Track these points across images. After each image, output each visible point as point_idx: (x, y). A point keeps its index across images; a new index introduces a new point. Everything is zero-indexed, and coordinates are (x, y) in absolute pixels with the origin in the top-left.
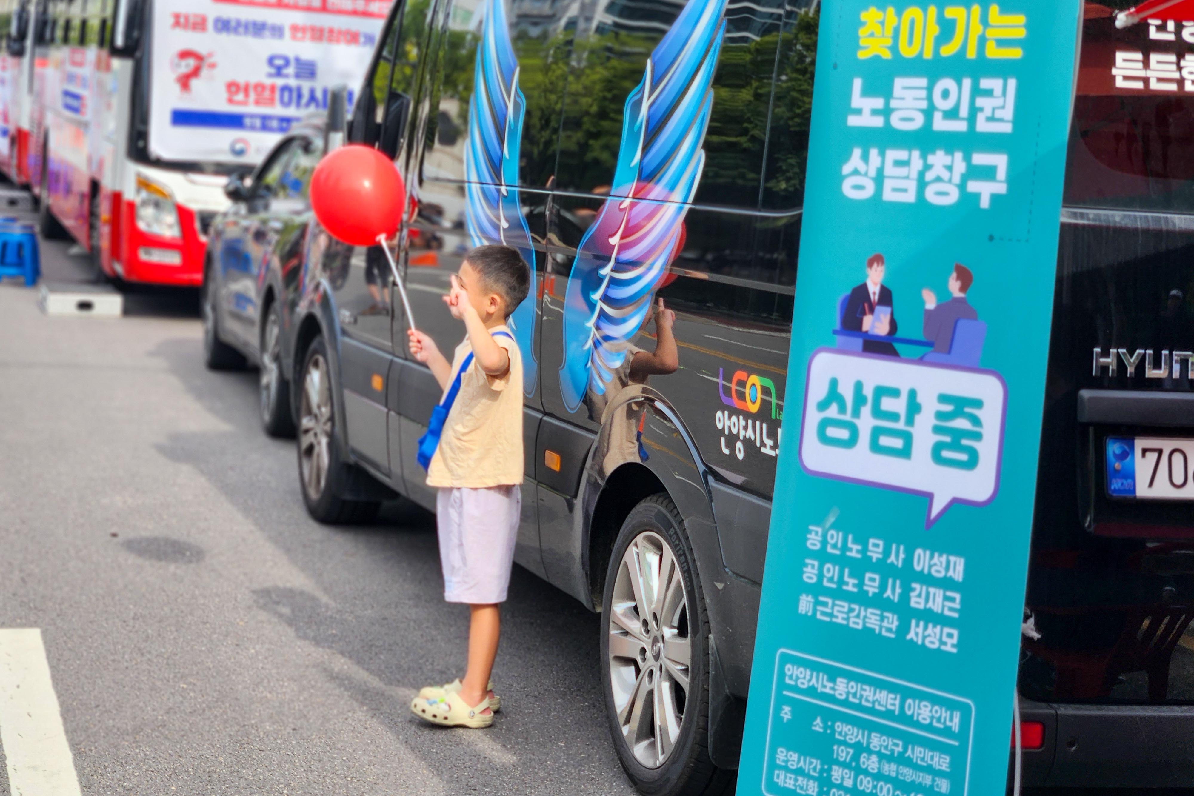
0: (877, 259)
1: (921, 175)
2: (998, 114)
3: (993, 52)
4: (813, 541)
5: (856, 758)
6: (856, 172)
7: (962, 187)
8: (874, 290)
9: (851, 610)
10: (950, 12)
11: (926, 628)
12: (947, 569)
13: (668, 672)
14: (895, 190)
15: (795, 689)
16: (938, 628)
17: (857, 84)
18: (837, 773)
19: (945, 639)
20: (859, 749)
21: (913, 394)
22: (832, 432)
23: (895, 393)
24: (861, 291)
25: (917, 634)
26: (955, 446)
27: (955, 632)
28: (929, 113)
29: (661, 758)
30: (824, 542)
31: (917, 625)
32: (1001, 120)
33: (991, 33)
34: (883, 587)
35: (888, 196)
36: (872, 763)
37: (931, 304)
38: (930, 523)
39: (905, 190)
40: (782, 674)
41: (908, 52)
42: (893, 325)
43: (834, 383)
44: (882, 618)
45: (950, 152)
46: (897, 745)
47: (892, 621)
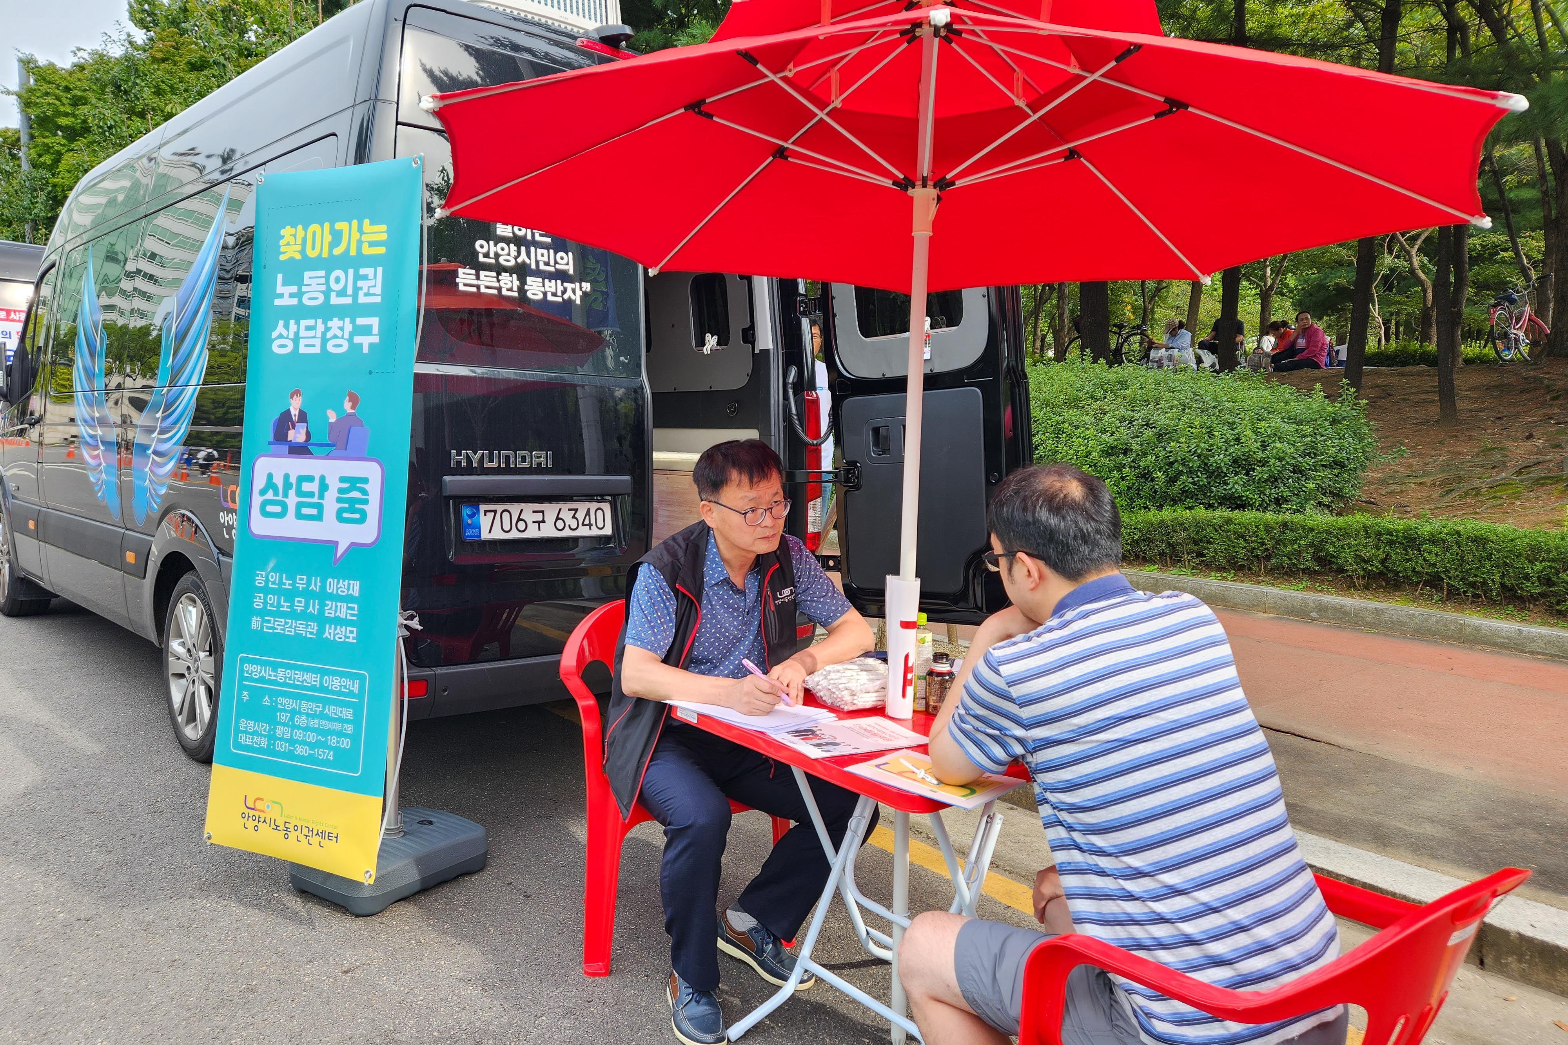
0: (297, 393)
1: (324, 334)
2: (372, 291)
3: (367, 250)
4: (260, 582)
5: (292, 719)
6: (280, 336)
7: (350, 340)
8: (295, 413)
9: (287, 623)
10: (338, 226)
11: (335, 629)
12: (348, 589)
13: (202, 679)
14: (306, 346)
15: (251, 679)
16: (343, 629)
17: (280, 277)
18: (280, 730)
19: (348, 634)
20: (293, 712)
21: (322, 478)
22: (269, 508)
23: (310, 479)
24: (287, 414)
25: (330, 634)
26: (352, 510)
27: (355, 629)
28: (327, 293)
29: (200, 733)
30: (267, 581)
31: (330, 628)
32: (374, 295)
33: (365, 238)
34: (307, 606)
35: (302, 350)
36: (302, 721)
37: (332, 418)
38: (336, 561)
39: (313, 346)
40: (242, 671)
41: (312, 254)
42: (308, 435)
43: (270, 476)
44: (307, 626)
45: (342, 319)
46: (319, 707)
47: (314, 627)
